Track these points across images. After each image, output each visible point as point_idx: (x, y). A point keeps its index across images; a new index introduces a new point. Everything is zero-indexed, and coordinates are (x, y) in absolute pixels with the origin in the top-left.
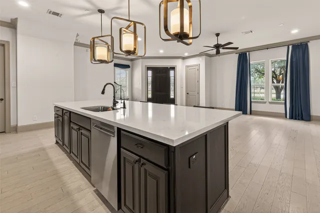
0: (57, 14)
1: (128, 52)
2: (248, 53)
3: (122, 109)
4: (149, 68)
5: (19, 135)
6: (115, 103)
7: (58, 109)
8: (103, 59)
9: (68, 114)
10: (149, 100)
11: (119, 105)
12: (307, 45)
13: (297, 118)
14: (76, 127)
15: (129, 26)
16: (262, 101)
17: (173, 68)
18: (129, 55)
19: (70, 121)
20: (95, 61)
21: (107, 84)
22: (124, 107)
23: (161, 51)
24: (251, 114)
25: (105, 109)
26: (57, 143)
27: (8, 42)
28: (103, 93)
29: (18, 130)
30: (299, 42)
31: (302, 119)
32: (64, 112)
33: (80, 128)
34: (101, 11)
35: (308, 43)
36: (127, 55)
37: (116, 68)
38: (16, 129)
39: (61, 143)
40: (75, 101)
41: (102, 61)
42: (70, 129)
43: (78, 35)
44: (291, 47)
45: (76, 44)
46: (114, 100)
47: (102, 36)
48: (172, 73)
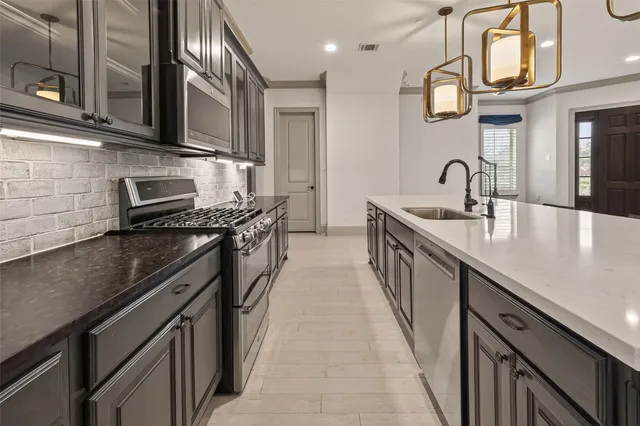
0: (371, 47)
1: (506, 84)
3: (486, 220)
4: (581, 116)
5: (330, 240)
6: (469, 204)
7: (372, 207)
8: (448, 110)
9: (382, 217)
10: (581, 203)
11: (479, 209)
14: (393, 243)
15: (509, 19)
18: (509, 89)
19: (386, 231)
20: (432, 116)
21: (452, 162)
22: (491, 215)
23: (631, 59)
25: (448, 215)
26: (371, 263)
27: (318, 108)
28: (442, 180)
29: (328, 232)
32: (379, 212)
33: (399, 245)
34: (445, 11)
36: (501, 92)
37: (484, 125)
38: (325, 231)
39: (375, 265)
40: (401, 194)
41: (445, 116)
42: (386, 243)
43: (405, 74)
45: (403, 91)
46: (468, 196)
47: (446, 64)
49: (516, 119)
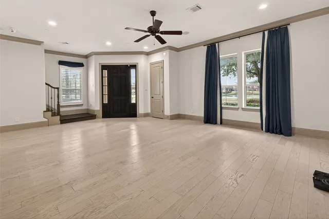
2: (217, 44)
4: (104, 67)
12: (286, 30)
13: (275, 131)
16: (234, 106)
17: (134, 66)
23: (109, 43)
24: (221, 123)
30: (278, 25)
31: (281, 133)
35: (288, 26)
37: (61, 66)
44: (266, 33)
48: (133, 71)
49: (81, 65)
